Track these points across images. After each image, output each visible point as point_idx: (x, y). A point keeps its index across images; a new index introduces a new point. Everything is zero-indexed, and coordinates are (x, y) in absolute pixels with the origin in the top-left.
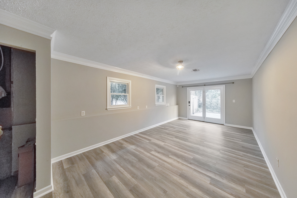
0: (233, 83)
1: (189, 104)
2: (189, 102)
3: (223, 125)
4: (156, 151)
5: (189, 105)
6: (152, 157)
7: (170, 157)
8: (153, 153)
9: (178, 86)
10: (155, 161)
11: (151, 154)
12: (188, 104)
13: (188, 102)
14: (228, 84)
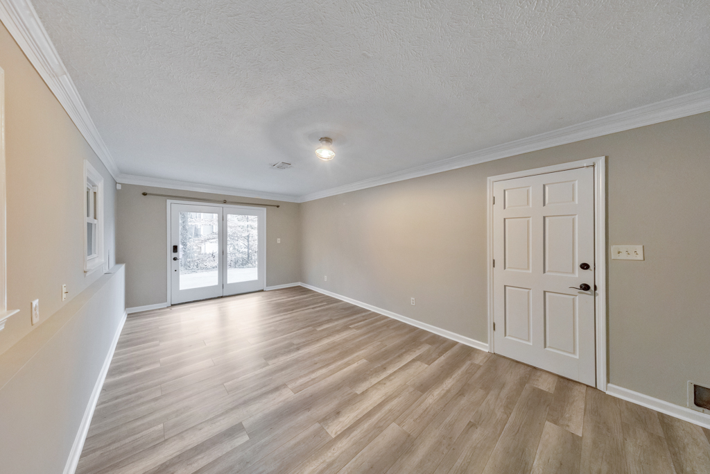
0: (278, 207)
1: (174, 255)
2: (175, 249)
3: (262, 291)
4: (325, 420)
5: (175, 259)
6: (357, 434)
7: (363, 393)
8: (334, 429)
9: (119, 187)
10: (379, 428)
11: (340, 437)
12: (170, 254)
13: (170, 249)
14: (271, 206)
